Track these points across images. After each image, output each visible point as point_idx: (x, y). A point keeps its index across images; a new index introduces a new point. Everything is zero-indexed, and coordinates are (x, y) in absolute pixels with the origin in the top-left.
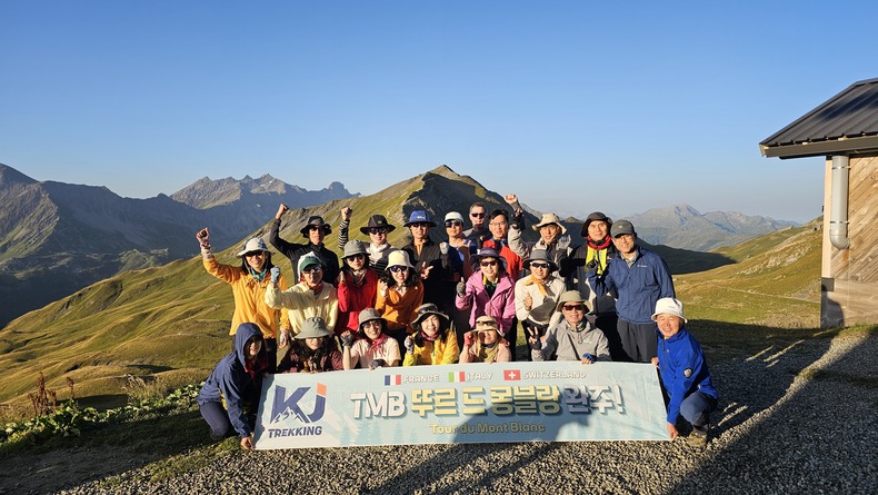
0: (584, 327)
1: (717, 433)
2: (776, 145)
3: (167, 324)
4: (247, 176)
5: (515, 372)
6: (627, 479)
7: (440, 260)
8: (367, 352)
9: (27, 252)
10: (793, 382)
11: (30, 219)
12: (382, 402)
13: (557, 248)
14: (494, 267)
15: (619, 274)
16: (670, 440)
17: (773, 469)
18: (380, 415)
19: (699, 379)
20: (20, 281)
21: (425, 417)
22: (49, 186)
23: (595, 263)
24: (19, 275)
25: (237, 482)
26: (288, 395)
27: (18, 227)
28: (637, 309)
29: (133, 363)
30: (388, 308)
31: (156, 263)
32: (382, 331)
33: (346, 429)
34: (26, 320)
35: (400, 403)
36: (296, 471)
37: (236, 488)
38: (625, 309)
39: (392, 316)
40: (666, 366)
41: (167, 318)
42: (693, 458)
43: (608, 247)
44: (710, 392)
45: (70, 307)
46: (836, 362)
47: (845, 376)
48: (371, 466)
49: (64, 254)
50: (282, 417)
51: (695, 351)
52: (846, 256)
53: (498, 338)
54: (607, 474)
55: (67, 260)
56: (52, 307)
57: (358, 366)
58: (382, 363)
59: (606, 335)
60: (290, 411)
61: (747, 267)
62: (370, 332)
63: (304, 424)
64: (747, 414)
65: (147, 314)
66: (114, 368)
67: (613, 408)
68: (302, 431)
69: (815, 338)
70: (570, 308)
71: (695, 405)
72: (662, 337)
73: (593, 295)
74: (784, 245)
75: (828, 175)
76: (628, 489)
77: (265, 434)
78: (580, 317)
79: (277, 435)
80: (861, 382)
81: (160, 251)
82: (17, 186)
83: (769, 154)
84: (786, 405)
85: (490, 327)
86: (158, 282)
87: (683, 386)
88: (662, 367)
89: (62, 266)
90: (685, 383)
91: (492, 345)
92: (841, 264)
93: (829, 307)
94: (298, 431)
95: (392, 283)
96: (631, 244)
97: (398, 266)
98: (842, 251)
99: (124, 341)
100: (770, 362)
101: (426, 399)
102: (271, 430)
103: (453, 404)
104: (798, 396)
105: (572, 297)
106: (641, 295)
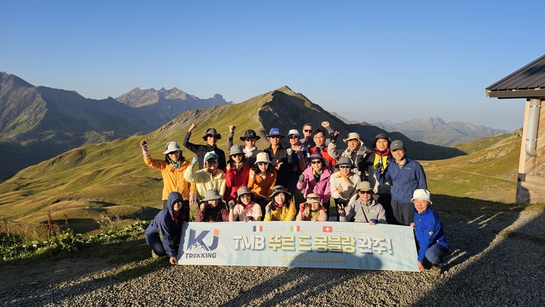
0: (371, 203)
1: (447, 268)
2: (496, 90)
3: (113, 177)
4: (163, 88)
5: (329, 227)
6: (393, 293)
7: (286, 159)
8: (243, 213)
9: (28, 130)
10: (495, 238)
11: (30, 110)
12: (251, 241)
13: (358, 154)
14: (319, 165)
15: (394, 172)
16: (420, 271)
17: (478, 292)
18: (249, 248)
19: (437, 237)
20: (24, 147)
21: (276, 251)
22: (41, 89)
23: (380, 165)
24: (24, 144)
25: (169, 284)
26: (197, 235)
27: (23, 114)
28: (403, 194)
29: (92, 200)
30: (255, 186)
31: (107, 140)
32: (252, 200)
33: (230, 255)
34: (28, 171)
35: (262, 242)
36: (202, 278)
37: (169, 287)
38: (396, 194)
39: (257, 190)
40: (419, 228)
41: (113, 174)
42: (432, 282)
43: (388, 155)
44: (444, 244)
45: (54, 164)
46: (523, 227)
47: (528, 236)
48: (245, 278)
49: (50, 132)
50: (193, 247)
51: (436, 221)
52: (534, 161)
53: (320, 207)
54: (382, 290)
55: (52, 135)
56: (44, 164)
57: (238, 220)
58: (252, 219)
59: (384, 207)
60: (198, 243)
61: (474, 158)
62: (244, 200)
63: (206, 252)
64: (466, 257)
65: (100, 171)
66: (81, 203)
67: (386, 251)
68: (205, 255)
69: (512, 210)
70: (363, 192)
71: (434, 252)
72: (417, 212)
73: (377, 184)
74: (498, 145)
75: (527, 110)
76: (393, 299)
77: (184, 256)
78: (369, 198)
79: (190, 257)
80: (536, 240)
81: (109, 133)
82: (22, 88)
83: (491, 96)
84: (490, 252)
85: (316, 201)
86: (108, 152)
87: (428, 241)
88: (416, 228)
89: (49, 139)
90: (429, 239)
91: (316, 211)
92: (531, 165)
93: (521, 191)
94: (202, 255)
95: (258, 172)
96: (402, 155)
97: (262, 162)
98: (532, 158)
99: (87, 186)
100: (482, 225)
101: (277, 241)
102: (187, 254)
103: (292, 244)
104: (497, 247)
105: (365, 186)
106: (406, 186)
